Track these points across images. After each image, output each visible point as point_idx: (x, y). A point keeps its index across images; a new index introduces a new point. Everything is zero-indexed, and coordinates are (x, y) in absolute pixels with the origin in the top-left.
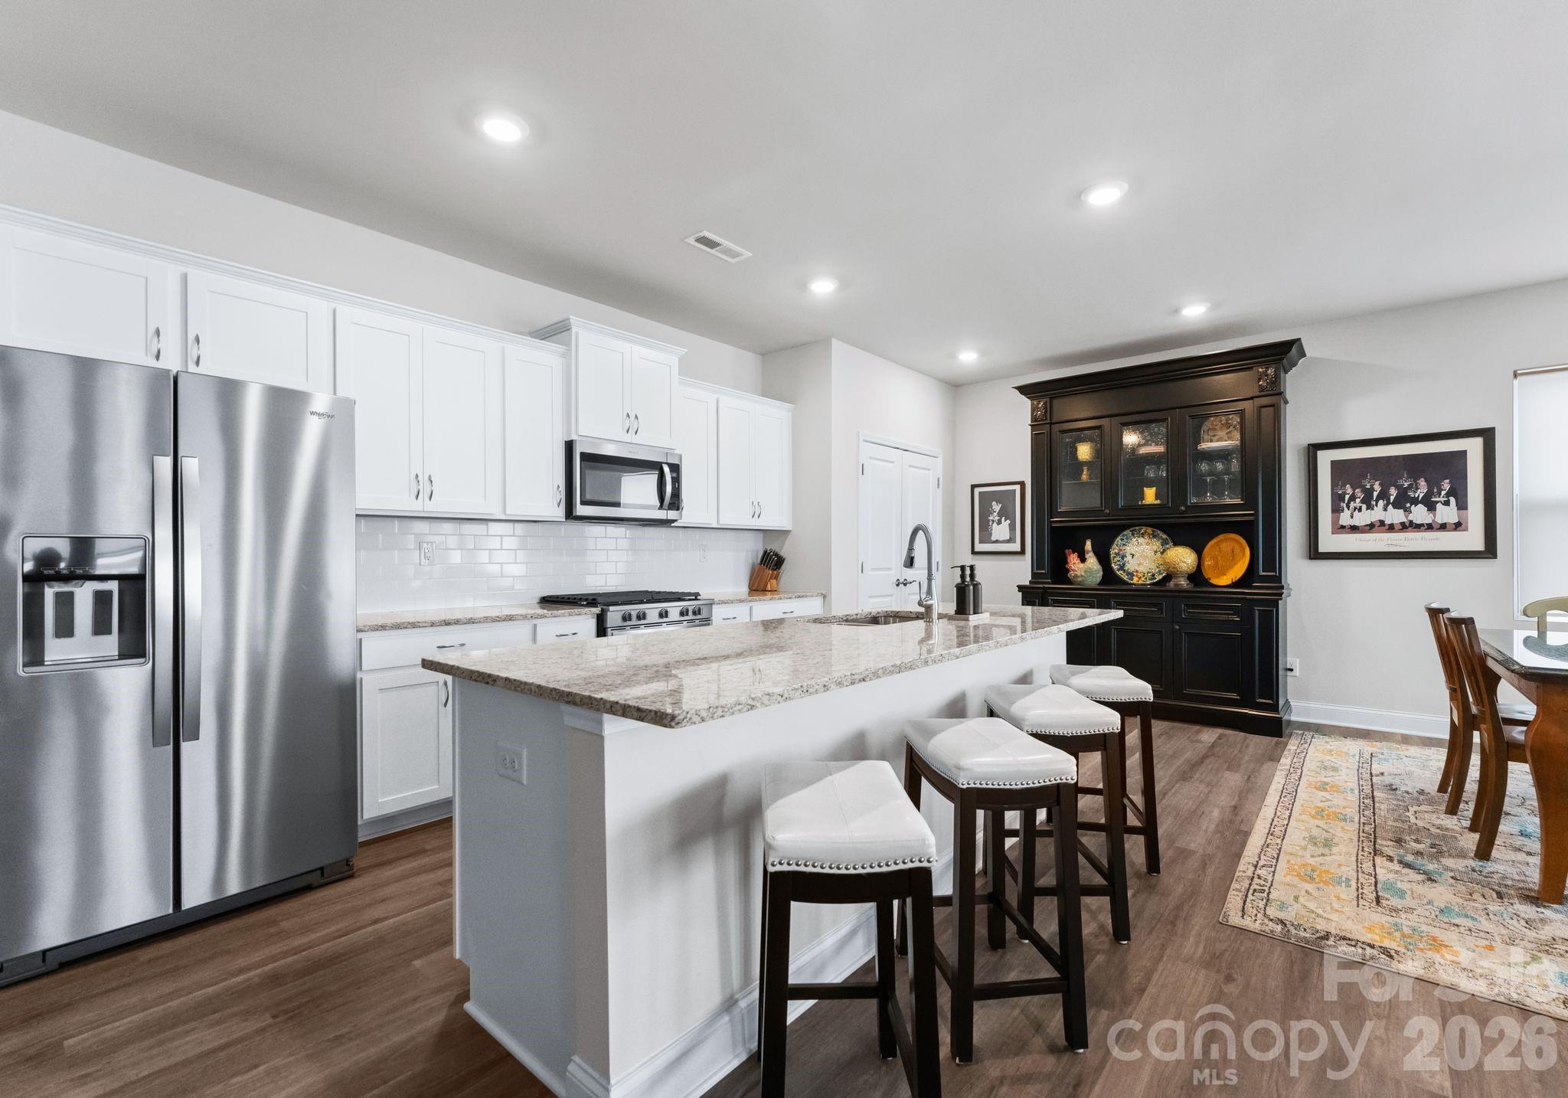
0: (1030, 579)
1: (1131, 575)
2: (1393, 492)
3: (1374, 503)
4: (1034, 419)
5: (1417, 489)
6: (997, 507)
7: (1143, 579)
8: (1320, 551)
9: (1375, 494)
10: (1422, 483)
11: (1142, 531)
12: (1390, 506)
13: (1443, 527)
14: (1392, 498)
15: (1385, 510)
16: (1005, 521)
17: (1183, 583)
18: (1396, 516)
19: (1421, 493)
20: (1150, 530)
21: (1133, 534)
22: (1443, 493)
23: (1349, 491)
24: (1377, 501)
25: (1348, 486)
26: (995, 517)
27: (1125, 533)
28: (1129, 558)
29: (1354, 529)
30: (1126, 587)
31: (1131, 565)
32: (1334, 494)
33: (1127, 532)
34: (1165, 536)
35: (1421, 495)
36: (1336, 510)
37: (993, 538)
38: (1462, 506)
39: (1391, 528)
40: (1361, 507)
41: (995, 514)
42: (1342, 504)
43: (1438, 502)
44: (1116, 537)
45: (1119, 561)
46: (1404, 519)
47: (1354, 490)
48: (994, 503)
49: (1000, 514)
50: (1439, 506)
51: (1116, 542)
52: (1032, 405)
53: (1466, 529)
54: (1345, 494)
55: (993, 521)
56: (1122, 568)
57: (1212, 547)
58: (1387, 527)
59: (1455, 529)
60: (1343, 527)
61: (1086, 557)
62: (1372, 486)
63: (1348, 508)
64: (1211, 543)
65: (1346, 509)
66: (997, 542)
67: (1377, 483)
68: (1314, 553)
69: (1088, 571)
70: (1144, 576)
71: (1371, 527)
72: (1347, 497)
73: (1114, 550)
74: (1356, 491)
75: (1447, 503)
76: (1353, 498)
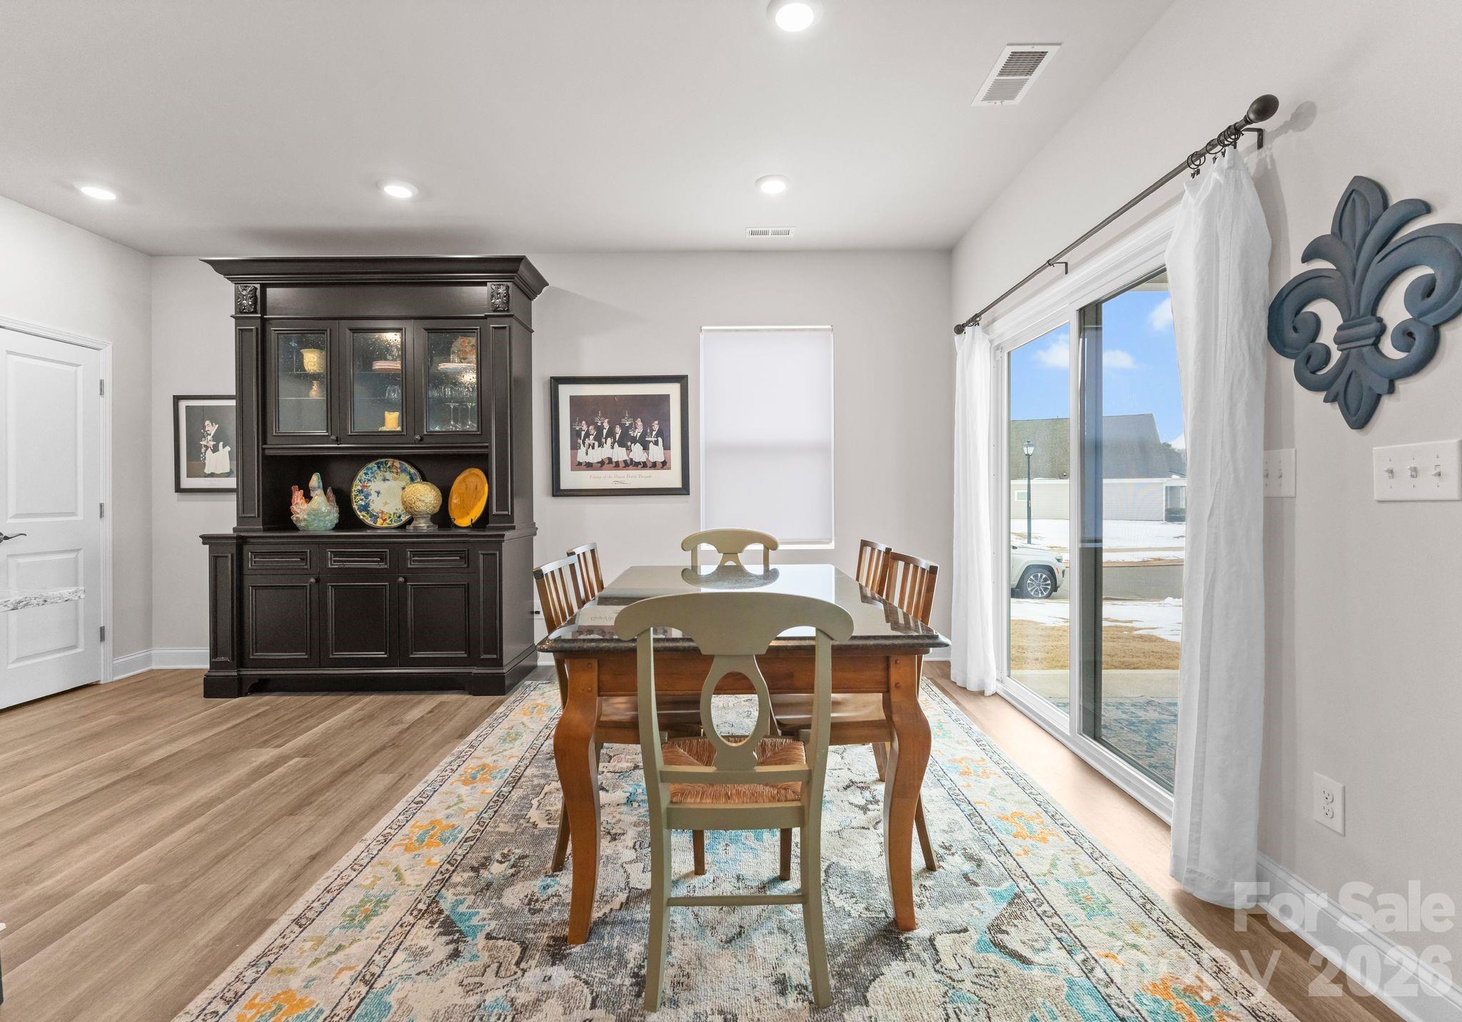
0: (235, 525)
1: (375, 517)
2: (618, 430)
3: (604, 440)
4: (240, 309)
5: (636, 428)
6: (211, 428)
7: (388, 521)
8: (562, 488)
9: (605, 431)
10: (639, 423)
11: (389, 464)
12: (616, 445)
13: (654, 465)
14: (618, 436)
15: (612, 448)
16: (224, 447)
17: (423, 525)
18: (619, 454)
19: (637, 433)
20: (397, 463)
21: (379, 468)
22: (654, 433)
23: (585, 428)
24: (606, 439)
25: (584, 422)
26: (208, 441)
27: (370, 466)
28: (373, 497)
29: (589, 466)
30: (369, 532)
31: (376, 505)
32: (572, 430)
33: (373, 465)
34: (413, 471)
35: (639, 434)
36: (575, 447)
37: (207, 471)
38: (667, 447)
39: (617, 465)
40: (594, 444)
41: (209, 438)
42: (579, 441)
43: (650, 442)
44: (359, 470)
45: (362, 500)
46: (626, 458)
47: (588, 427)
48: (207, 422)
49: (217, 438)
50: (651, 445)
51: (358, 477)
52: (237, 290)
53: (669, 468)
54: (581, 430)
55: (207, 447)
56: (365, 508)
57: (459, 482)
58: (614, 465)
59: (662, 468)
60: (580, 464)
61: (312, 495)
62: (602, 423)
63: (584, 443)
64: (459, 478)
65: (582, 445)
66: (212, 475)
67: (606, 421)
68: (557, 491)
69: (316, 514)
70: (390, 517)
71: (602, 465)
72: (583, 433)
73: (357, 486)
74: (590, 427)
75: (656, 443)
76: (588, 435)
